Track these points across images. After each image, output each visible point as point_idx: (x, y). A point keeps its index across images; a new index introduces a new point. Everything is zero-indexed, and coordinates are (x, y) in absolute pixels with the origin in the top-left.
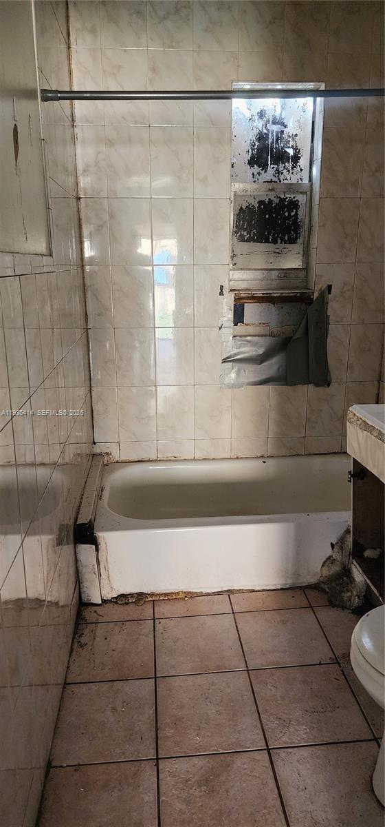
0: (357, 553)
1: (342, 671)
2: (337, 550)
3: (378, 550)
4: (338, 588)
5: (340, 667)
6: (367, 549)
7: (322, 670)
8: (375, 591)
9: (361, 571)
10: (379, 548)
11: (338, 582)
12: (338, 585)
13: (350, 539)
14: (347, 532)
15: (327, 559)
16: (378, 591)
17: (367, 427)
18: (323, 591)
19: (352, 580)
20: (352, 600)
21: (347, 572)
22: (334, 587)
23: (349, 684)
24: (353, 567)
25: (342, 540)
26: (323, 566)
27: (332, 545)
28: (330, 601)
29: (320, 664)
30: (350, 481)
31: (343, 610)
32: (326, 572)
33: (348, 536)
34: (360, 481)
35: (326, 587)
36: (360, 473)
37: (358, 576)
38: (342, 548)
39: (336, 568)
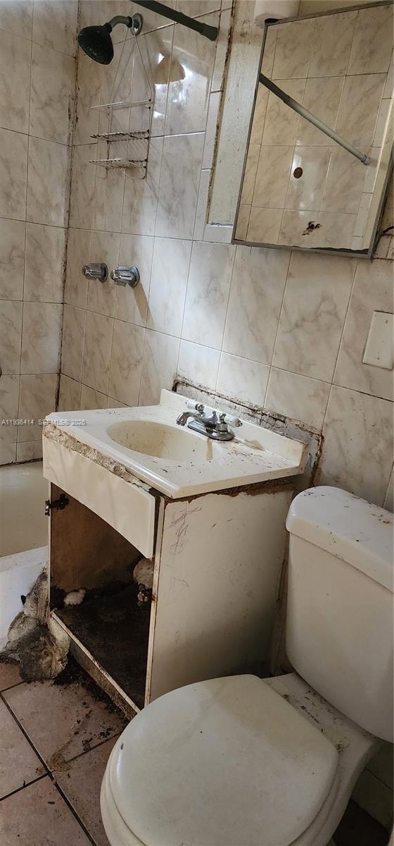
0: (57, 601)
1: (56, 785)
2: (30, 604)
3: (81, 591)
4: (33, 653)
5: (52, 779)
6: (66, 594)
7: (29, 795)
8: (88, 654)
9: (64, 627)
10: (82, 588)
11: (33, 645)
12: (32, 649)
13: (47, 586)
14: (43, 577)
15: (18, 618)
16: (91, 654)
17: (78, 446)
18: (13, 661)
19: (51, 639)
20: (53, 667)
21: (43, 629)
22: (27, 653)
23: (69, 804)
24: (51, 620)
25: (36, 589)
26: (11, 628)
27: (23, 599)
28: (23, 675)
29: (25, 786)
30: (47, 514)
31: (43, 683)
32: (15, 635)
33: (44, 583)
34: (60, 512)
35: (16, 656)
36: (60, 501)
37: (60, 631)
38: (36, 601)
39: (28, 628)
